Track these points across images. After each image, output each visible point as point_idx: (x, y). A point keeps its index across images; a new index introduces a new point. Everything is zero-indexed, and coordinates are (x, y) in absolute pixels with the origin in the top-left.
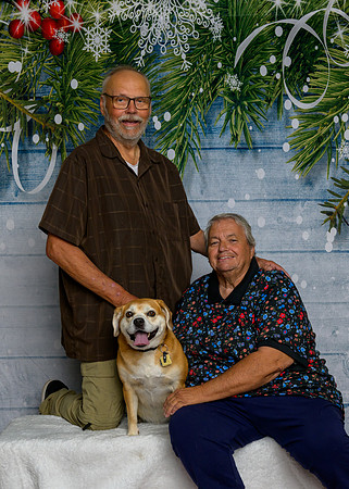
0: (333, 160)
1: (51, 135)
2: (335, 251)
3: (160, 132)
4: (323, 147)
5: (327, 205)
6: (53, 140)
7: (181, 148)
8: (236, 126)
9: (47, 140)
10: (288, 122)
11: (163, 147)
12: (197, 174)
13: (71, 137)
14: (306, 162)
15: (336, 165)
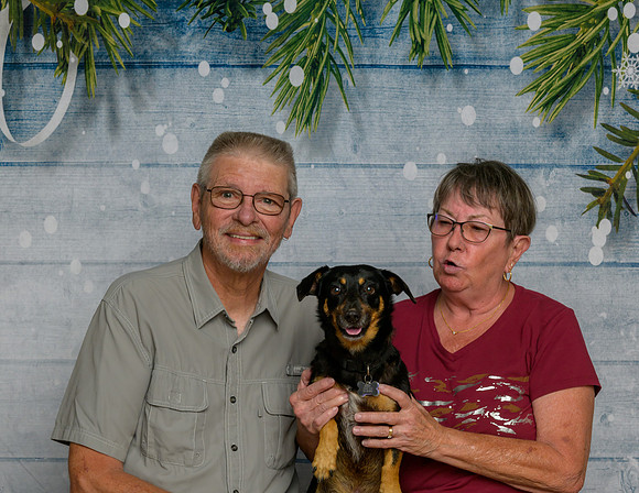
0: (606, 91)
1: (66, 36)
2: (608, 264)
3: (277, 34)
4: (587, 67)
5: (594, 176)
6: (70, 45)
7: (315, 65)
8: (421, 24)
9: (60, 44)
10: (520, 18)
11: (281, 62)
12: (345, 115)
13: (105, 40)
14: (554, 94)
15: (612, 100)
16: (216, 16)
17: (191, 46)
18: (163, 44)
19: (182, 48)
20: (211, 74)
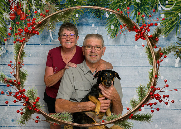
0: (178, 30)
3: (108, 18)
4: (174, 25)
7: (116, 25)
8: (139, 17)
10: (160, 15)
11: (109, 24)
12: (122, 35)
13: (73, 20)
14: (167, 31)
15: (180, 32)
16: (96, 15)
17: (91, 21)
18: (85, 21)
19: (89, 21)
20: (95, 27)
